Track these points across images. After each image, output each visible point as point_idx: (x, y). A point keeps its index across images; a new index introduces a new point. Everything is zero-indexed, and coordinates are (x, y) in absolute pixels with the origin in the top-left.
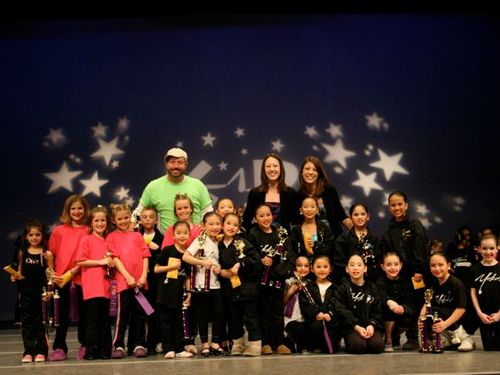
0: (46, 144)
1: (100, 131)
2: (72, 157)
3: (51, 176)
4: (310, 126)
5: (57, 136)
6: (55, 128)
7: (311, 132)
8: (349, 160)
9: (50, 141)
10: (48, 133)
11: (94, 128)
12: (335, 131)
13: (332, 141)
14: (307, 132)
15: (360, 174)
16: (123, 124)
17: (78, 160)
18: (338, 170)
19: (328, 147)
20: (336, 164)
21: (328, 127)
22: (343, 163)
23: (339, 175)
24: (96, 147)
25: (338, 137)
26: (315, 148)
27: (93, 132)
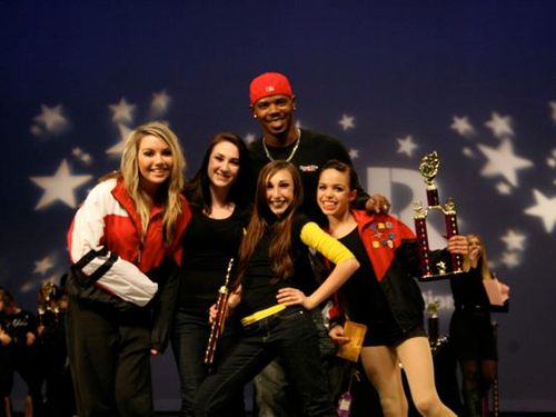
0: (35, 130)
1: (123, 112)
2: (77, 152)
3: (42, 182)
4: (460, 117)
5: (53, 118)
6: (52, 105)
7: (462, 125)
8: (521, 174)
9: (43, 126)
10: (39, 112)
11: (113, 107)
12: (500, 125)
13: (494, 142)
14: (454, 126)
15: (539, 196)
16: (161, 102)
17: (86, 158)
18: (503, 189)
19: (487, 151)
20: (501, 179)
21: (489, 118)
22: (512, 178)
23: (504, 197)
24: (115, 137)
25: (505, 135)
26: (467, 152)
27: (112, 114)
